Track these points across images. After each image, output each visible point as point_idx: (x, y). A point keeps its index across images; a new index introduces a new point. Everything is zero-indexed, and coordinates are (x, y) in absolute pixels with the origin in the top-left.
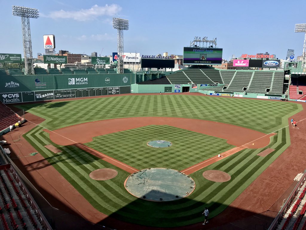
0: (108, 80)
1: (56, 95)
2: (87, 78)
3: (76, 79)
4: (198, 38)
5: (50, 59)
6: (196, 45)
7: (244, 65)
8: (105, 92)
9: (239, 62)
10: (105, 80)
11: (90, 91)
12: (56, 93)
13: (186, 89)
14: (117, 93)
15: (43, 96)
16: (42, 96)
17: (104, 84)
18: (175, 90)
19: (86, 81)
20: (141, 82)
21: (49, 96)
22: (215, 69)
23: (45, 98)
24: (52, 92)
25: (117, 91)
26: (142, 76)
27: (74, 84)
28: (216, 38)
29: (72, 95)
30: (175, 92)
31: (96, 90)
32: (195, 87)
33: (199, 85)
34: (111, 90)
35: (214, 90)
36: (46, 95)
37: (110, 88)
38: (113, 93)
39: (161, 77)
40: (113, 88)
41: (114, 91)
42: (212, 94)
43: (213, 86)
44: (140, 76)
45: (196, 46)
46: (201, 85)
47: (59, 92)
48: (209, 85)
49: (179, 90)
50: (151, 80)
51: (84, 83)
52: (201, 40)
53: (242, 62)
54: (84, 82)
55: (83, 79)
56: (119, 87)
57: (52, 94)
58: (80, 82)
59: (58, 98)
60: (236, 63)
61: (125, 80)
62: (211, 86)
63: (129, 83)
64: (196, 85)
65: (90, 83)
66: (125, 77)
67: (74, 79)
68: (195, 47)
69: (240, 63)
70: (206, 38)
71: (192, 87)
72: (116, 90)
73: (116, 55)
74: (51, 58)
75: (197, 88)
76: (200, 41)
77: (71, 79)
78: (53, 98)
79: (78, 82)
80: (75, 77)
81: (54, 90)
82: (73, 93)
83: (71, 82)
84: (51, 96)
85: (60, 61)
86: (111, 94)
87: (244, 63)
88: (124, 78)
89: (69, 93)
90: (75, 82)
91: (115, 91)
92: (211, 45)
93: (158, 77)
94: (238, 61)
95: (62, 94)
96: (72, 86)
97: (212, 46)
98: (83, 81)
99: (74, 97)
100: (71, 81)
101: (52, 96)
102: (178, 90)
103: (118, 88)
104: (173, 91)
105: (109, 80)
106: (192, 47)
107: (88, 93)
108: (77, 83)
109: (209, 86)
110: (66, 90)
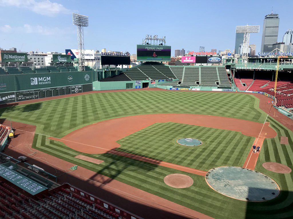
0: (71, 79)
1: (18, 97)
2: (50, 77)
3: (39, 78)
4: (149, 36)
5: (9, 57)
6: (147, 42)
7: (192, 61)
8: (68, 91)
9: (187, 59)
10: (68, 79)
11: (53, 91)
12: (18, 95)
13: (145, 85)
14: (80, 92)
15: (4, 99)
16: (2, 99)
17: (66, 82)
18: (136, 86)
19: (49, 81)
20: (101, 79)
21: (10, 98)
22: (165, 65)
23: (6, 100)
24: (13, 94)
25: (80, 90)
26: (102, 73)
27: (37, 83)
28: (165, 37)
29: (35, 97)
30: (136, 88)
31: (60, 90)
32: (154, 83)
33: (157, 81)
34: (74, 89)
35: (172, 85)
36: (6, 97)
37: (73, 86)
38: (75, 91)
39: (119, 74)
40: (75, 87)
41: (76, 90)
42: (172, 89)
43: (169, 81)
44: (100, 73)
45: (148, 43)
46: (159, 81)
47: (21, 94)
48: (165, 80)
49: (140, 86)
50: (110, 77)
51: (47, 83)
52: (152, 37)
53: (190, 58)
54: (47, 81)
55: (46, 78)
56: (81, 85)
57: (14, 96)
58: (43, 81)
59: (20, 100)
60: (184, 59)
61: (87, 77)
62: (167, 82)
63: (91, 81)
64: (155, 81)
65: (54, 82)
66: (87, 75)
67: (36, 79)
68: (147, 45)
69: (188, 60)
70: (156, 36)
71: (151, 83)
72: (79, 88)
73: (69, 52)
74: (10, 55)
75: (156, 84)
76: (151, 39)
77: (34, 79)
78: (14, 101)
79: (41, 81)
80: (38, 76)
81: (15, 92)
82: (36, 94)
83: (33, 82)
84: (12, 98)
85: (19, 60)
86: (74, 93)
87: (191, 59)
88: (85, 76)
89: (32, 94)
90: (38, 82)
91: (78, 89)
92: (161, 43)
93: (117, 73)
94: (186, 57)
95: (24, 95)
96: (35, 86)
97: (162, 44)
98: (46, 80)
99: (37, 98)
100: (33, 81)
101: (14, 98)
102: (139, 86)
103: (80, 86)
104: (134, 87)
105: (72, 78)
106: (144, 44)
107: (51, 93)
108: (40, 83)
109: (166, 82)
110: (28, 91)
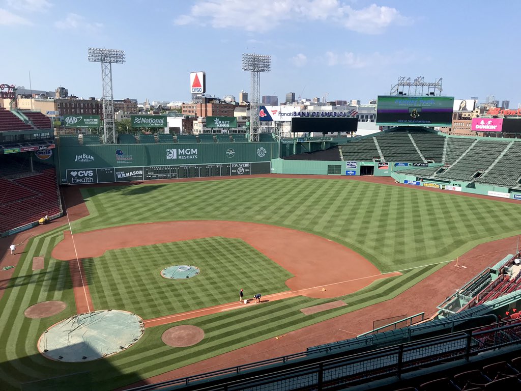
0: (231, 153)
1: (147, 174)
2: (196, 150)
3: (179, 150)
4: (405, 79)
5: (141, 121)
6: (401, 91)
7: (493, 127)
8: (226, 172)
9: (482, 122)
10: (227, 153)
11: (201, 169)
12: (147, 171)
13: (367, 171)
14: (246, 173)
15: (128, 175)
16: (126, 175)
17: (225, 158)
18: (347, 171)
19: (194, 154)
20: (290, 155)
21: (136, 175)
22: (439, 133)
23: (131, 177)
24: (140, 169)
25: (247, 170)
26: (292, 145)
27: (175, 157)
28: (441, 79)
29: (171, 175)
30: (347, 174)
31: (211, 168)
32: (385, 167)
33: (393, 164)
34: (236, 168)
35: (415, 174)
36: (131, 173)
37: (235, 164)
38: (238, 172)
39: (329, 146)
40: (239, 165)
41: (240, 170)
42: (409, 182)
43: (420, 166)
44: (288, 146)
45: (401, 93)
46: (396, 165)
47: (152, 170)
48: (412, 164)
49: (355, 172)
50: (309, 153)
51: (191, 157)
52: (412, 81)
53: (490, 122)
54: (192, 155)
55: (190, 151)
56: (250, 163)
57: (141, 172)
58: (185, 154)
59: (149, 178)
60: (477, 124)
61: (261, 152)
62: (416, 167)
63: (268, 157)
64: (387, 164)
65: (202, 156)
66: (262, 148)
67: (175, 151)
68: (401, 95)
69: (485, 125)
70: (420, 78)
71: (379, 167)
72: (245, 168)
73: (262, 110)
74: (143, 119)
75: (388, 170)
76: (409, 85)
77: (171, 151)
78: (142, 178)
79: (181, 155)
80: (177, 147)
81: (143, 166)
82: (173, 171)
83: (170, 155)
84: (139, 175)
85: (155, 124)
86: (236, 174)
87: (492, 124)
88: (259, 149)
89: (167, 171)
90: (178, 155)
91: (243, 169)
92: (432, 90)
93: (324, 147)
94: (481, 120)
95: (156, 172)
96: (172, 161)
97: (432, 94)
98: (189, 154)
99: (175, 177)
100: (170, 153)
101: (141, 175)
102: (353, 171)
103: (247, 165)
104: (343, 172)
105: (234, 153)
106: (394, 95)
107: (197, 173)
108: (180, 157)
109: (412, 167)
110: (162, 167)
